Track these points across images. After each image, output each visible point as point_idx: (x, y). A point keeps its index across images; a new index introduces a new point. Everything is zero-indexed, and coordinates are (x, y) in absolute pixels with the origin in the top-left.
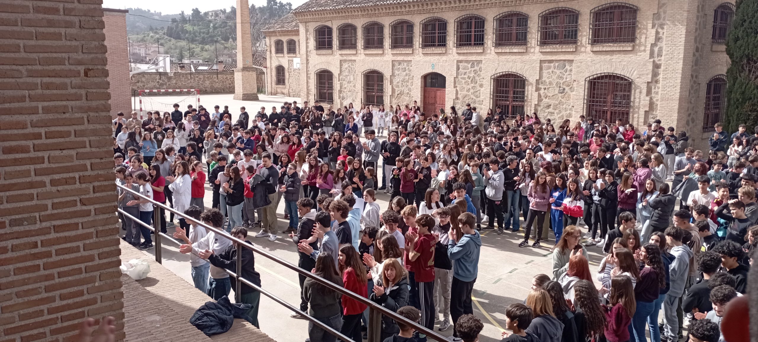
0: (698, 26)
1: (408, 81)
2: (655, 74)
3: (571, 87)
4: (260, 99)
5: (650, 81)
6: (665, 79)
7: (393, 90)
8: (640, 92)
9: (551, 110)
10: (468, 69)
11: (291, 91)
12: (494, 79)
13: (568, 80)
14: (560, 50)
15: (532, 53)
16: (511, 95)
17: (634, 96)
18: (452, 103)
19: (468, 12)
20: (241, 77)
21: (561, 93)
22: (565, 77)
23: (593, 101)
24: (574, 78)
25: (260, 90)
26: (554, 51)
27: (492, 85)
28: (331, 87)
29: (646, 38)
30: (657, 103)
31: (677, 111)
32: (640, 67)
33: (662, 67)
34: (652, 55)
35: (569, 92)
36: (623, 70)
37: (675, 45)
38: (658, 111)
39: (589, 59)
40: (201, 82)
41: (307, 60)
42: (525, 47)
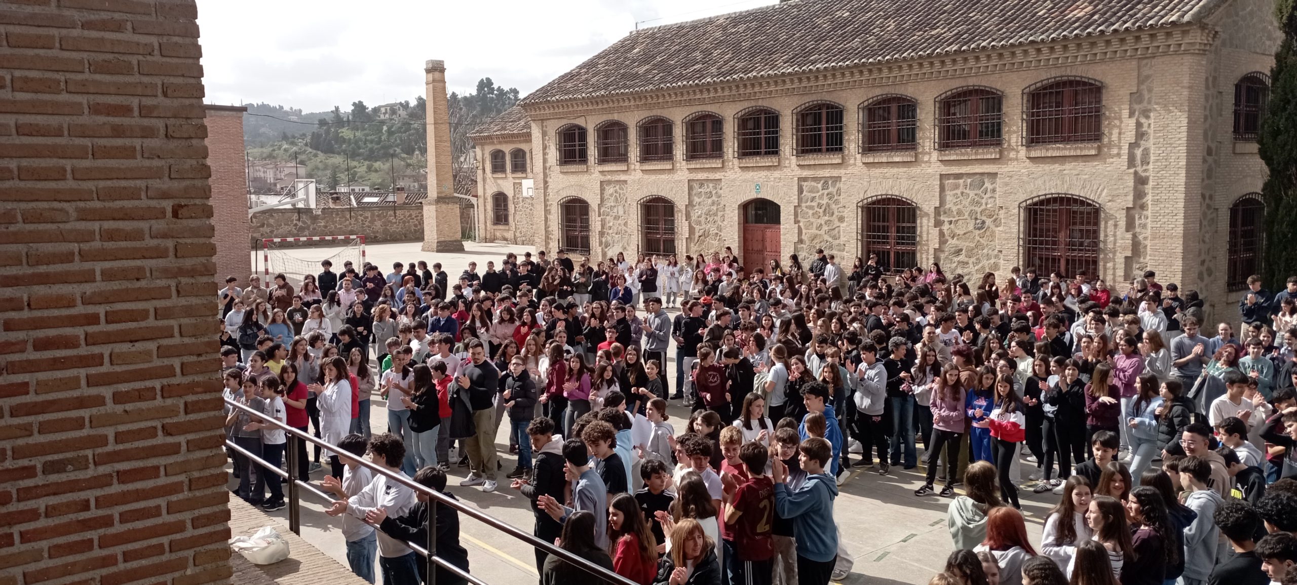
0: (1208, 113)
1: (716, 214)
2: (1139, 195)
3: (996, 219)
4: (466, 249)
5: (1131, 205)
6: (1156, 202)
7: (692, 230)
8: (1116, 226)
9: (962, 258)
10: (818, 192)
11: (518, 234)
12: (862, 207)
13: (989, 206)
14: (973, 157)
15: (926, 162)
16: (893, 233)
17: (1105, 231)
18: (792, 249)
19: (814, 97)
20: (434, 214)
21: (979, 229)
22: (984, 201)
23: (1035, 242)
24: (999, 203)
25: (467, 234)
26: (962, 158)
27: (860, 218)
28: (586, 227)
29: (1120, 134)
30: (1146, 242)
31: (1180, 256)
32: (1113, 182)
33: (1151, 183)
34: (1131, 162)
35: (992, 226)
36: (1084, 188)
37: (1171, 144)
38: (1148, 257)
39: (1023, 171)
40: (367, 223)
41: (546, 182)
42: (913, 153)
